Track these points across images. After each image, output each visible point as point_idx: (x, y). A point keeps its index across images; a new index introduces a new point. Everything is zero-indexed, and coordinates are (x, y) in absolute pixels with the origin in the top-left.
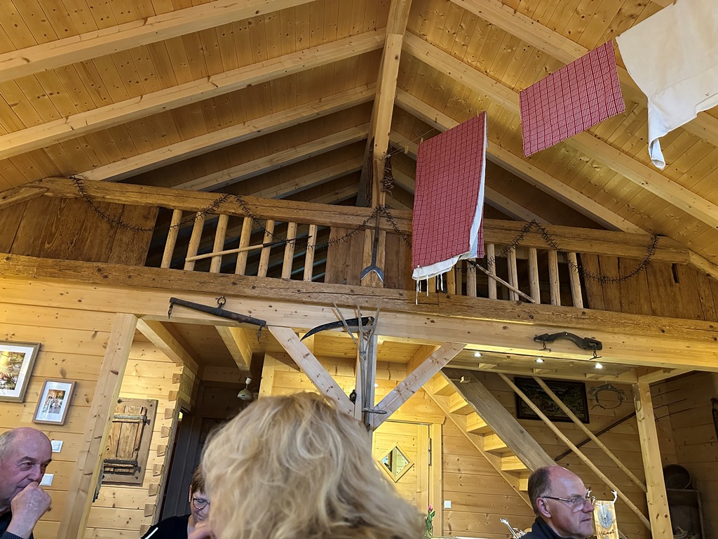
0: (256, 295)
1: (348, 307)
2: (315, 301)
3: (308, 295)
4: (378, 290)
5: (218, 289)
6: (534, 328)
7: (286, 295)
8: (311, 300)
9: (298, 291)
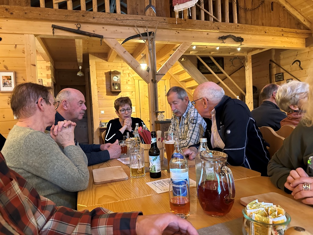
0: (96, 22)
1: (141, 27)
2: (125, 24)
3: (121, 21)
4: (154, 17)
5: (75, 19)
6: (219, 33)
7: (111, 22)
8: (123, 24)
9: (117, 19)
